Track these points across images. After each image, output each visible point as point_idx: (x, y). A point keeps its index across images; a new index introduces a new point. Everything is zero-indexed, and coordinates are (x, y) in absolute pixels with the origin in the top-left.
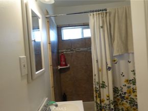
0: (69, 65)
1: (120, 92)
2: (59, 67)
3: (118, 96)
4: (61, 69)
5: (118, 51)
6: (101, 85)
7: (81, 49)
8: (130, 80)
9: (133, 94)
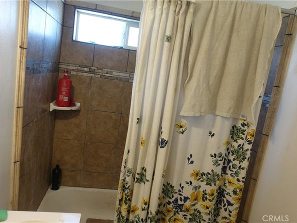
0: (78, 105)
1: (176, 196)
2: (53, 107)
3: (169, 203)
4: (55, 111)
5: (194, 106)
6: (137, 176)
7: (116, 74)
8: (203, 174)
9: (201, 202)
